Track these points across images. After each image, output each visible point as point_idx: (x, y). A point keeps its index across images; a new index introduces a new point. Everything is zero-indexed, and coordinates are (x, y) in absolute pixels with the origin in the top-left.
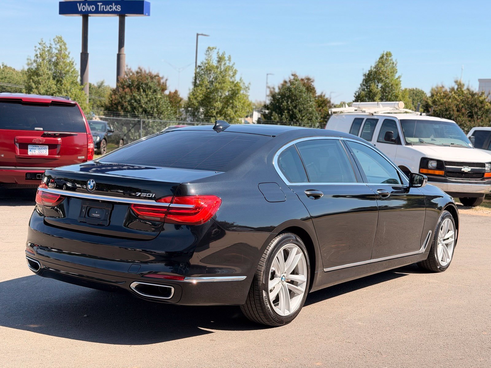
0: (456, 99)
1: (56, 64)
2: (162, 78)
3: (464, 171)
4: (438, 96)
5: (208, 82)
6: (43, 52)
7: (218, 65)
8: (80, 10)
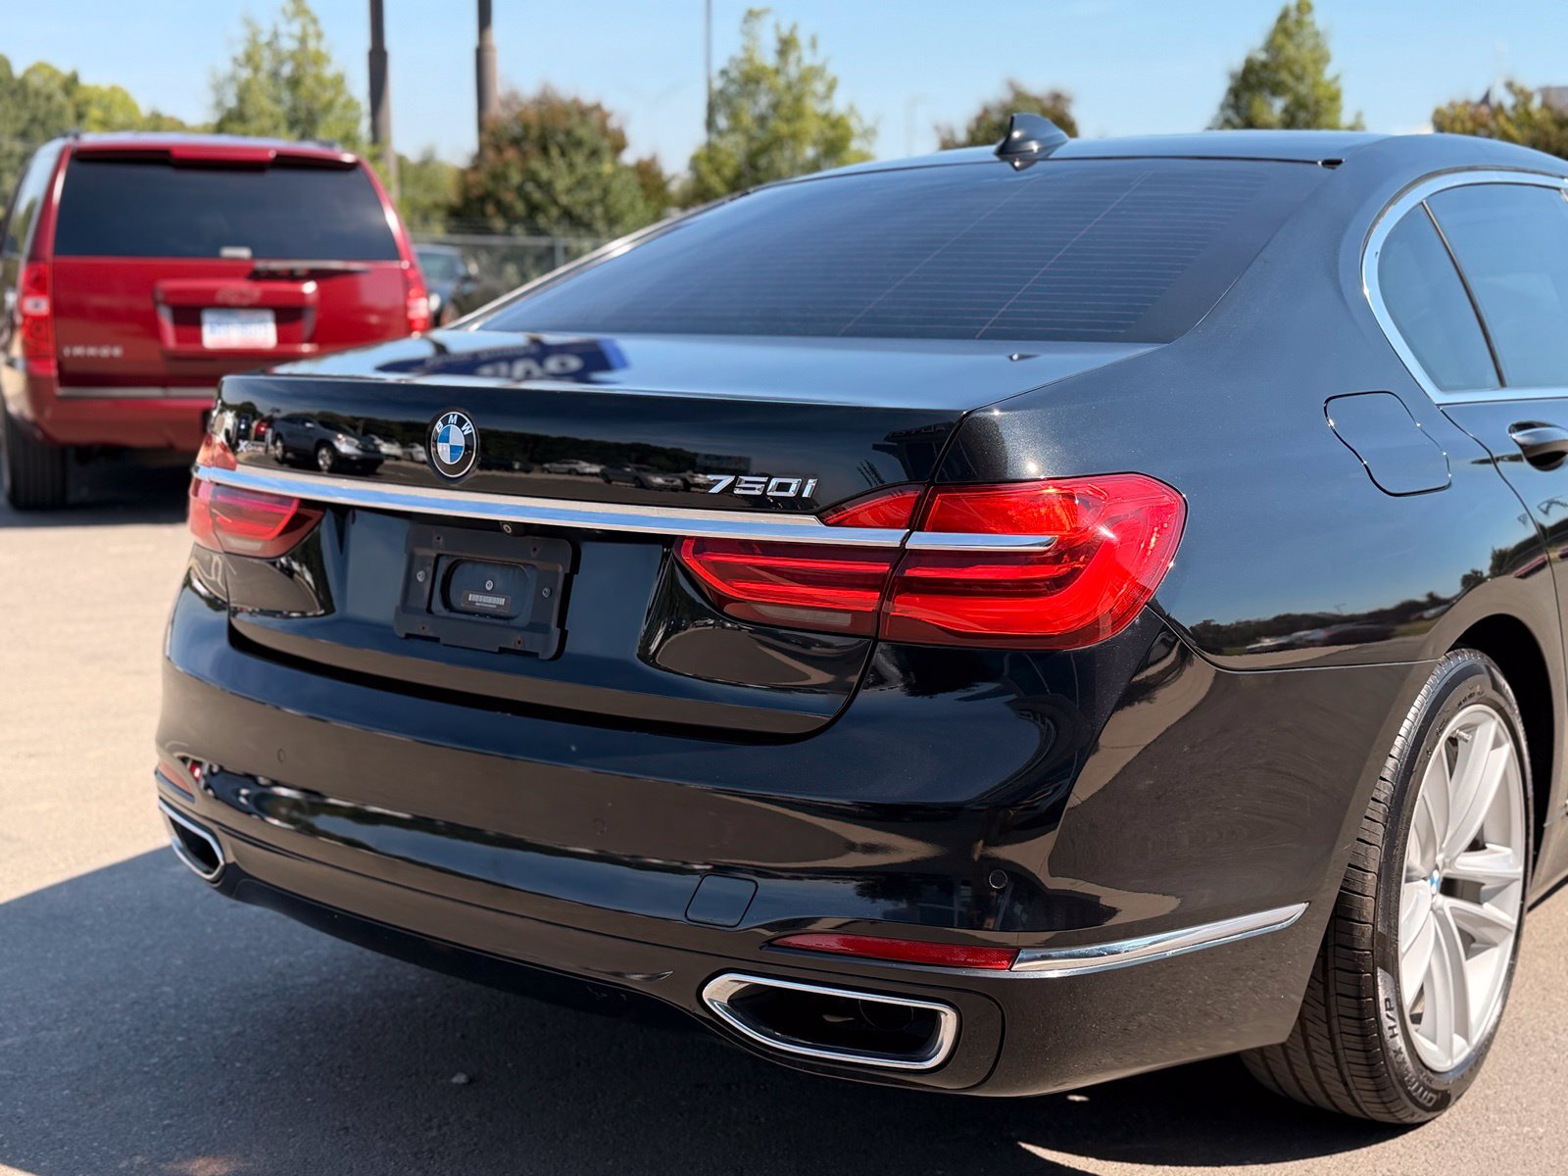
1: (294, 83)
2: (612, 114)
5: (753, 120)
7: (779, 63)
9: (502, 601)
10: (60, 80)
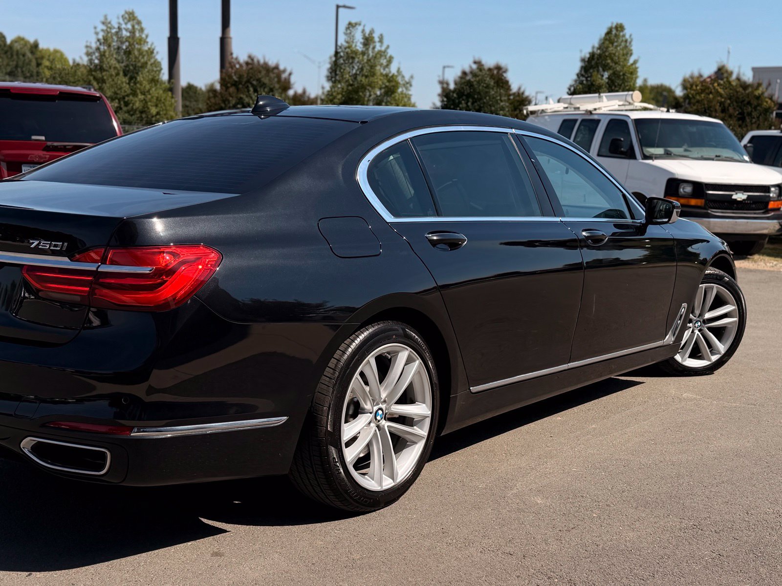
0: (720, 93)
1: (128, 53)
3: (736, 200)
4: (693, 90)
5: (350, 76)
7: (364, 49)
10: (29, 46)
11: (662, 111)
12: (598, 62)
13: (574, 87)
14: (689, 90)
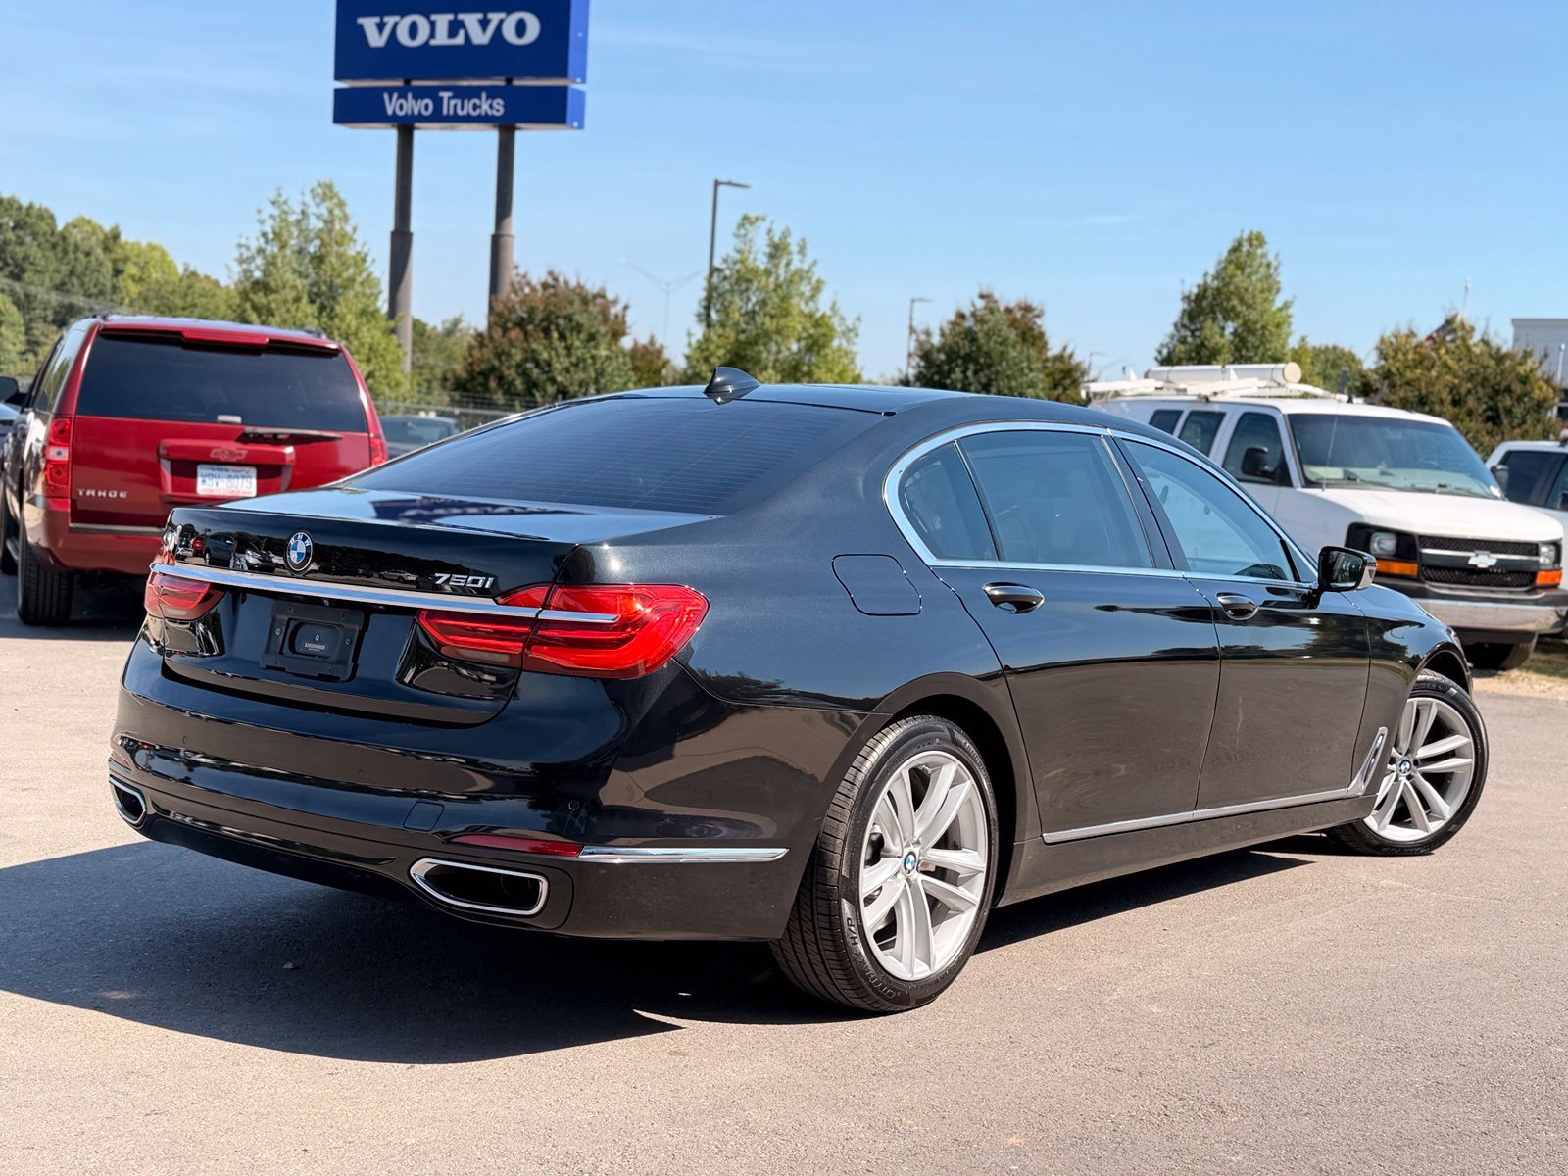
0: (1450, 368)
1: (319, 260)
2: (615, 302)
3: (1475, 566)
4: (1399, 360)
5: (742, 315)
6: (284, 225)
7: (770, 265)
8: (390, 111)
9: (324, 647)
10: (101, 237)
11: (1339, 401)
12: (1215, 303)
13: (1169, 348)
14: (1390, 361)
